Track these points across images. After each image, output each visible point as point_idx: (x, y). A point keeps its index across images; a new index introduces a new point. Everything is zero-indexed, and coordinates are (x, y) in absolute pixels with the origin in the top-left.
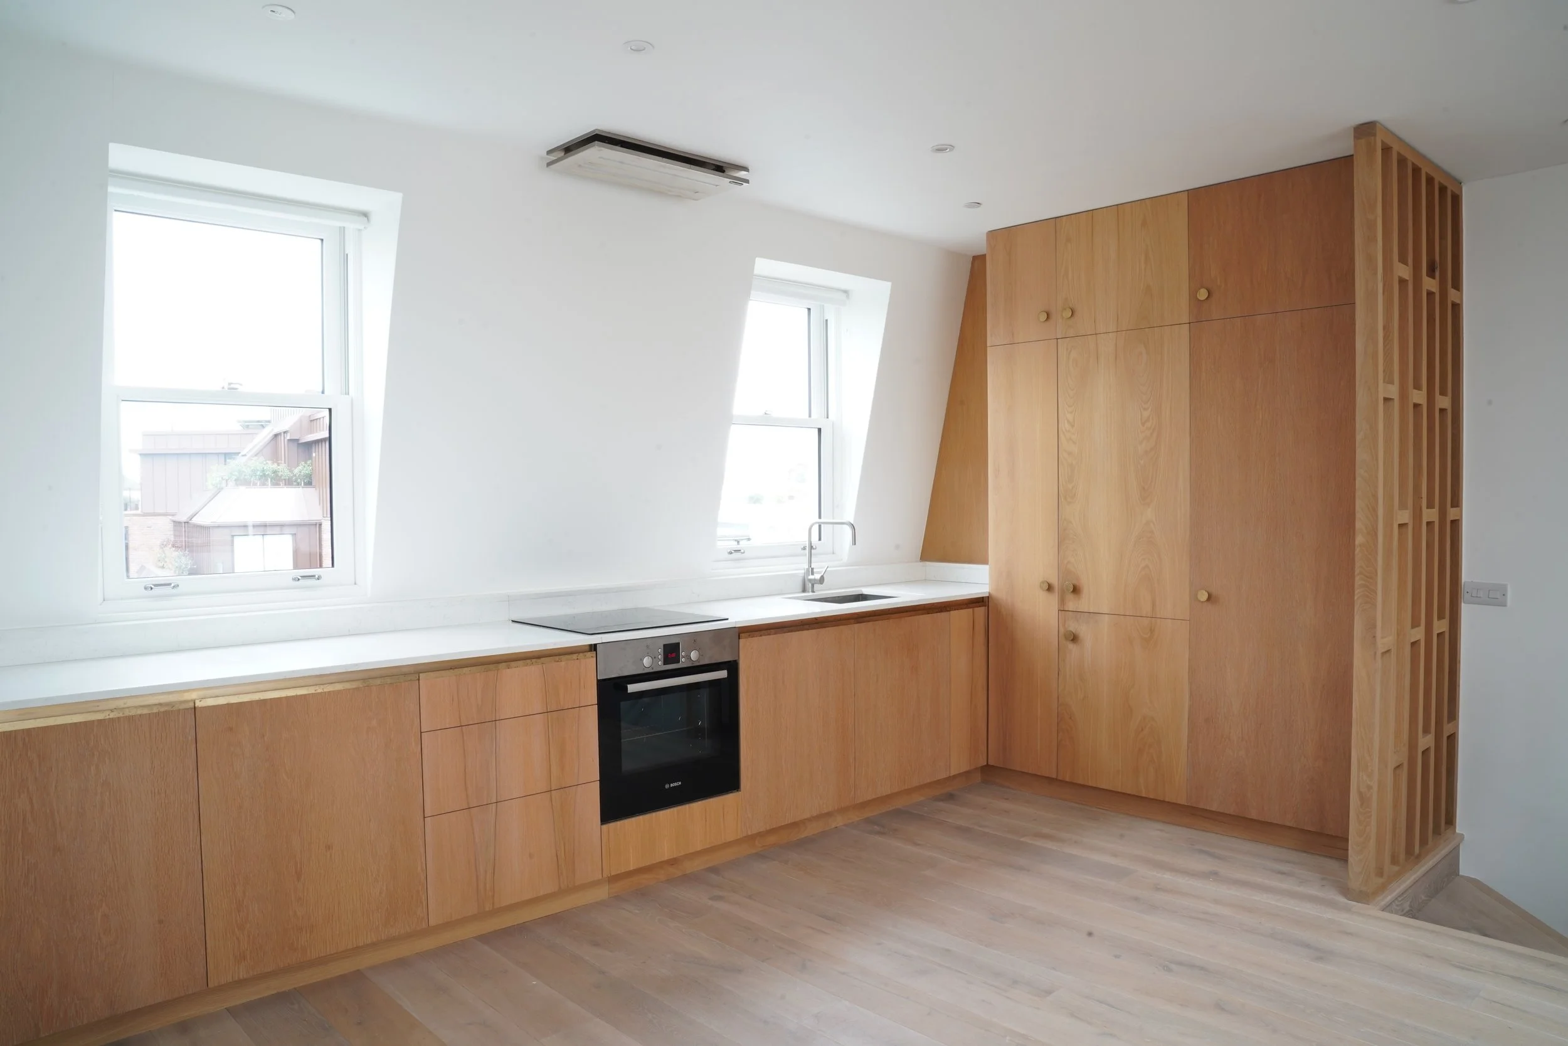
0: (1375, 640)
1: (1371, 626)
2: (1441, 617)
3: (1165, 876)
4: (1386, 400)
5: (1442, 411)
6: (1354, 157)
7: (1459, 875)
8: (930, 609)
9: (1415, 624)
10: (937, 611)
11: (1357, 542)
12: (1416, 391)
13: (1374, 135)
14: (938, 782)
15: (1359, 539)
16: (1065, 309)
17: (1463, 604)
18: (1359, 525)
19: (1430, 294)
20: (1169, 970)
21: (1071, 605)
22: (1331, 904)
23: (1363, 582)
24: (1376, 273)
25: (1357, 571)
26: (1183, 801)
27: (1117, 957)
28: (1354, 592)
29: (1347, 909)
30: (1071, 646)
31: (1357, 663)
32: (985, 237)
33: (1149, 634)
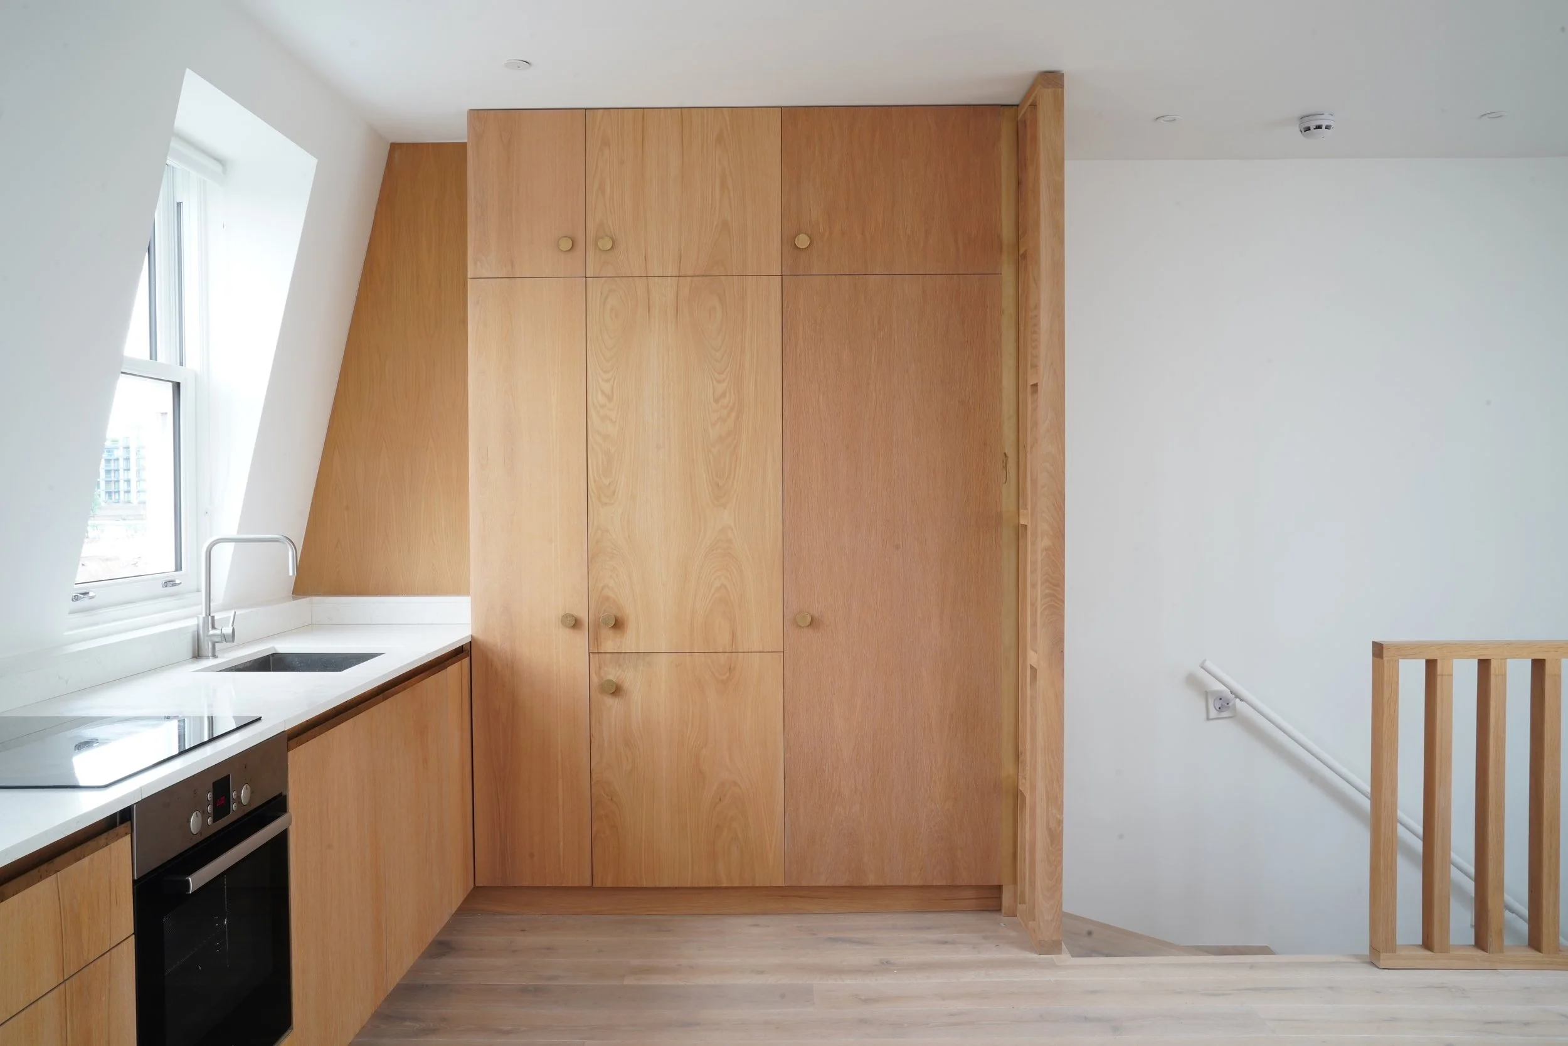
1: (1058, 640)
15: (1045, 543)
16: (601, 238)
18: (1044, 526)
21: (609, 646)
23: (1051, 591)
25: (1042, 579)
26: (779, 883)
30: (610, 701)
33: (728, 674)
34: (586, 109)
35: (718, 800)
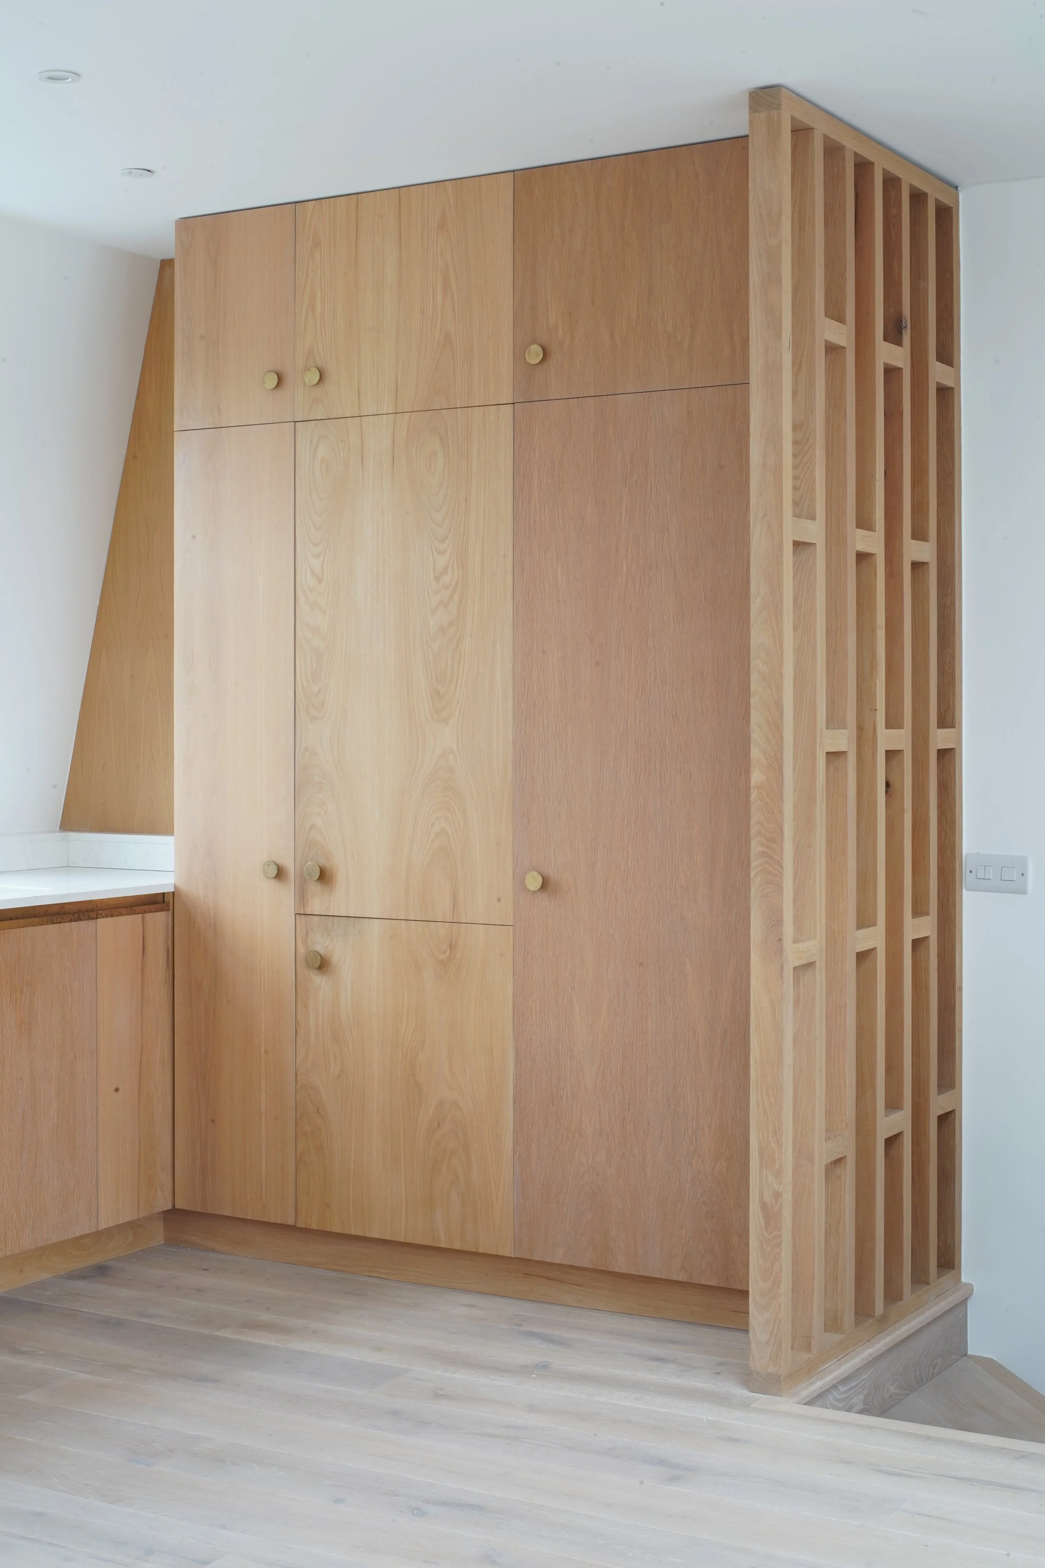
0: (782, 945)
1: (775, 922)
2: (919, 911)
3: (456, 1376)
4: (798, 545)
5: (918, 566)
6: (750, 138)
7: (966, 1355)
8: (57, 914)
9: (864, 921)
10: (70, 917)
11: (753, 783)
12: (860, 532)
13: (779, 107)
14: (76, 1241)
15: (756, 777)
16: (308, 369)
17: (964, 891)
18: (755, 752)
19: (891, 372)
20: (419, 1513)
21: (316, 905)
22: (723, 1400)
23: (765, 849)
24: (779, 336)
25: (753, 830)
26: (508, 1251)
27: (338, 1501)
28: (749, 865)
29: (745, 1405)
30: (317, 979)
31: (755, 984)
32: (171, 232)
33: (448, 953)
34: (296, 203)
35: (436, 1125)
